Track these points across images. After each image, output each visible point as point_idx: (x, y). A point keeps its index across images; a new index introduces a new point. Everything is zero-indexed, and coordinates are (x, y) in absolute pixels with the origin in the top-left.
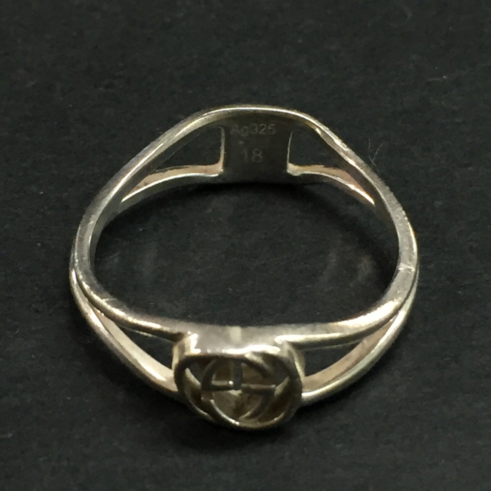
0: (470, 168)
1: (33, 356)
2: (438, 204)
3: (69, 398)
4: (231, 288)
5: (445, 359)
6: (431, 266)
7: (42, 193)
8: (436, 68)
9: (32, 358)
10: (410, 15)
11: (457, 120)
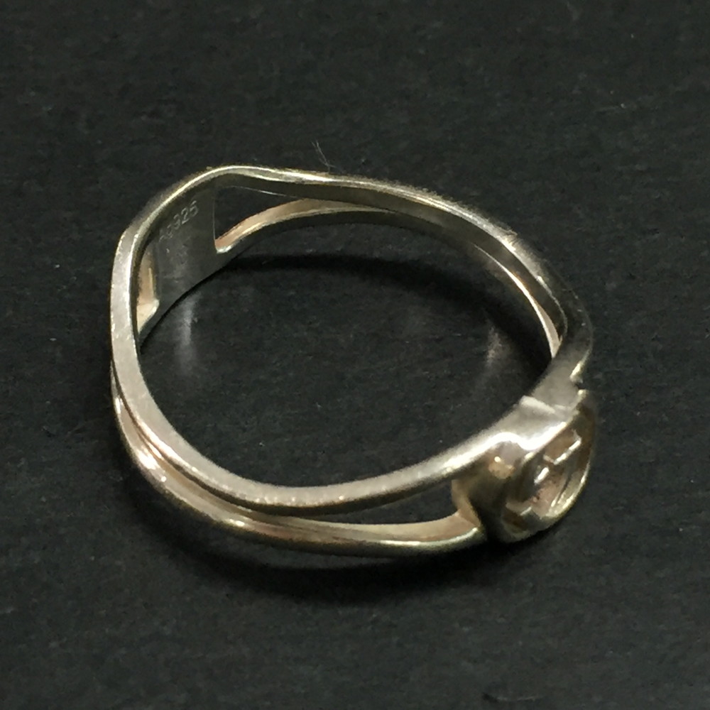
0: (656, 236)
1: (44, 499)
2: (611, 286)
3: (93, 558)
4: (319, 404)
5: (615, 509)
6: (599, 376)
7: (58, 266)
8: (612, 92)
9: (42, 502)
10: (576, 16)
11: (638, 167)
